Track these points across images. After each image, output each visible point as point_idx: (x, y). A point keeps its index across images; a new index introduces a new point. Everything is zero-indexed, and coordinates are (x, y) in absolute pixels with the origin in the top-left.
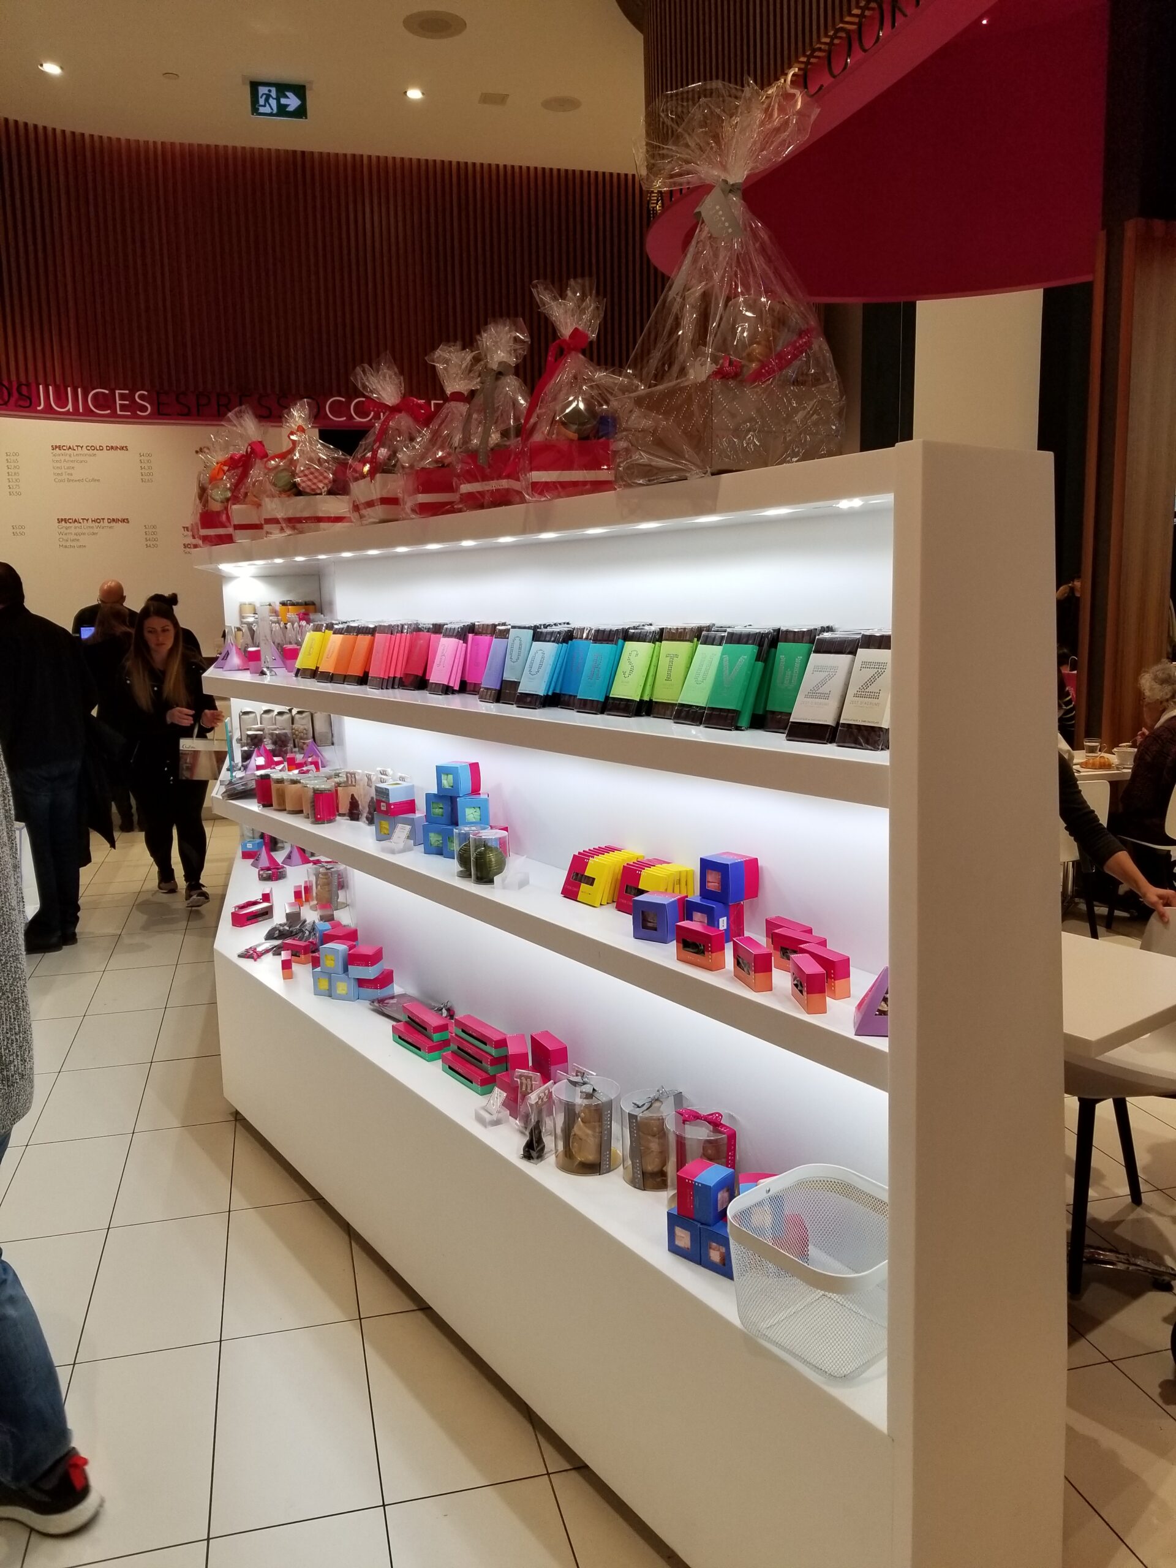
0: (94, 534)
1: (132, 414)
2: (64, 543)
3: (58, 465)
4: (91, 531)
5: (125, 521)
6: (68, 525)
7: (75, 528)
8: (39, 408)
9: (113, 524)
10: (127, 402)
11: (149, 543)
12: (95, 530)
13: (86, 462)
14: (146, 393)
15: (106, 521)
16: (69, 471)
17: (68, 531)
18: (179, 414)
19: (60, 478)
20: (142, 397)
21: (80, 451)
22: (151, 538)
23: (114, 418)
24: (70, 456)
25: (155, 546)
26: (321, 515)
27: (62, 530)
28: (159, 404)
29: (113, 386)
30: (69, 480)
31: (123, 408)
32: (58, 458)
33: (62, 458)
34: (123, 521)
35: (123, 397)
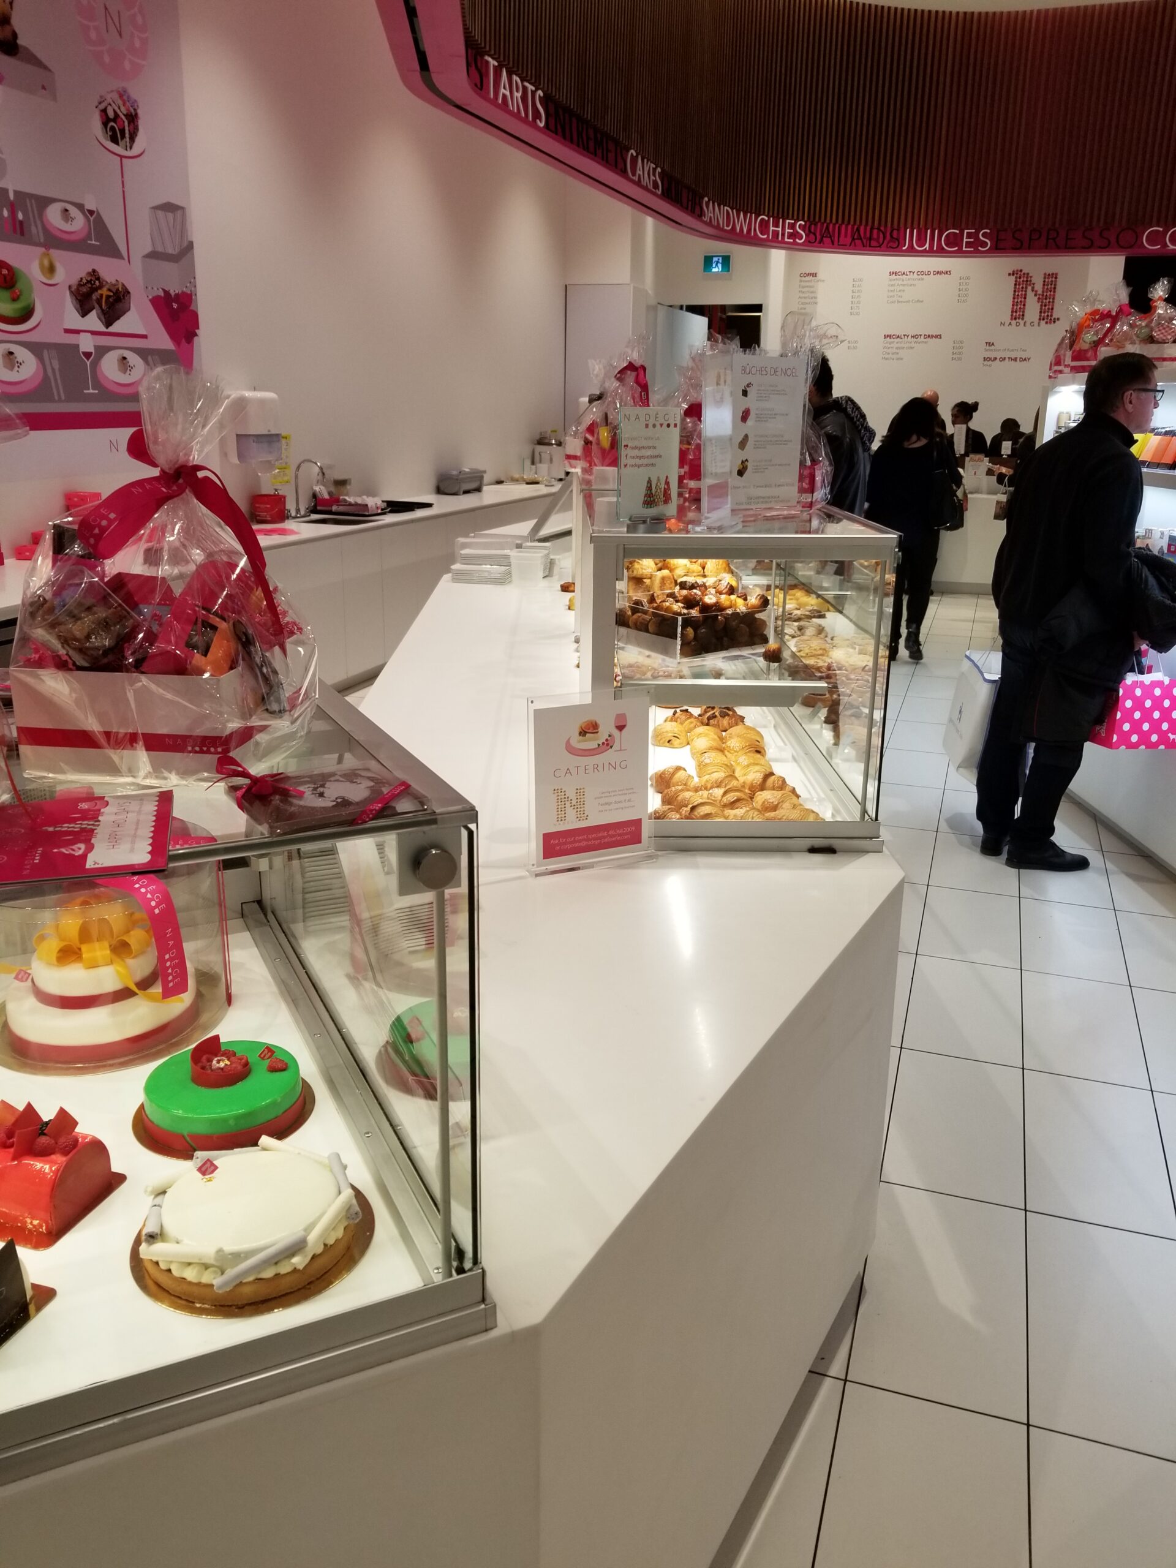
0: (911, 348)
1: (976, 249)
2: (887, 356)
3: (892, 288)
4: (909, 345)
5: (938, 336)
6: (892, 340)
7: (897, 343)
8: (904, 248)
9: (928, 340)
10: (972, 240)
11: (954, 356)
12: (913, 345)
13: (914, 285)
14: (988, 231)
15: (922, 337)
16: (899, 294)
17: (892, 345)
18: (1013, 249)
19: (891, 299)
20: (984, 235)
21: (911, 276)
22: (958, 352)
23: (960, 253)
24: (903, 280)
25: (960, 359)
26: (1165, 356)
27: (886, 345)
28: (998, 240)
29: (963, 226)
30: (898, 302)
31: (968, 244)
32: (893, 283)
33: (896, 282)
34: (937, 337)
35: (969, 235)
